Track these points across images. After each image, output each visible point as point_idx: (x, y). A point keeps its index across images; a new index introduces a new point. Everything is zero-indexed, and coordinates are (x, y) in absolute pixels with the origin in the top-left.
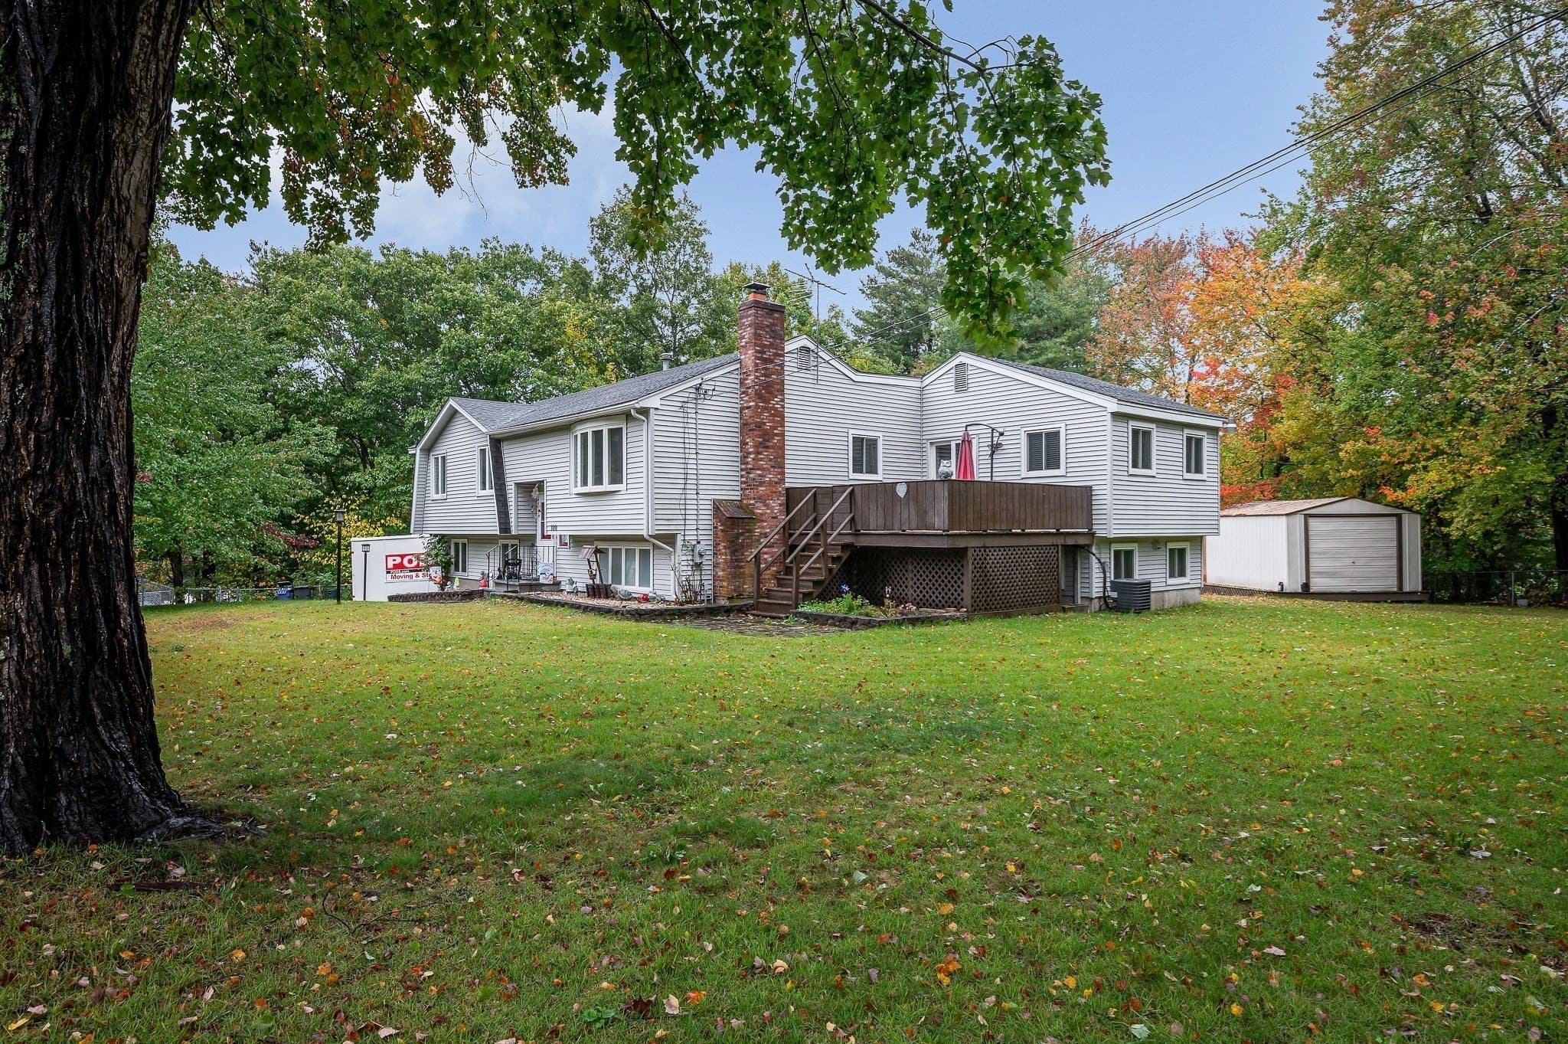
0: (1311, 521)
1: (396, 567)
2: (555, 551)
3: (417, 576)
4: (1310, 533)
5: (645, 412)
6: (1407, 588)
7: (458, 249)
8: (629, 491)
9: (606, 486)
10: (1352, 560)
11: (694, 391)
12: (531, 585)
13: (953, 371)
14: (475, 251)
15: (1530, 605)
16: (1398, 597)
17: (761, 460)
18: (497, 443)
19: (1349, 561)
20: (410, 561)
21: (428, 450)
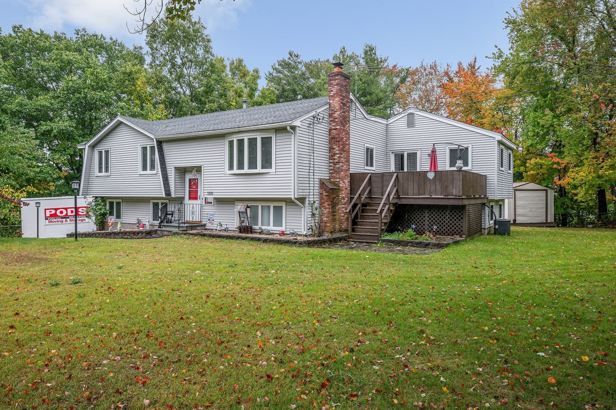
0: (516, 192)
1: (51, 216)
2: (202, 206)
3: (66, 221)
4: (516, 197)
5: (293, 128)
6: (549, 221)
7: (59, 34)
8: (277, 173)
9: (259, 170)
10: (531, 209)
11: (312, 118)
12: (192, 226)
13: (406, 117)
14: (71, 36)
15: (593, 227)
16: (545, 224)
17: (342, 157)
18: (160, 143)
19: (529, 210)
20: (61, 212)
21: (93, 147)
